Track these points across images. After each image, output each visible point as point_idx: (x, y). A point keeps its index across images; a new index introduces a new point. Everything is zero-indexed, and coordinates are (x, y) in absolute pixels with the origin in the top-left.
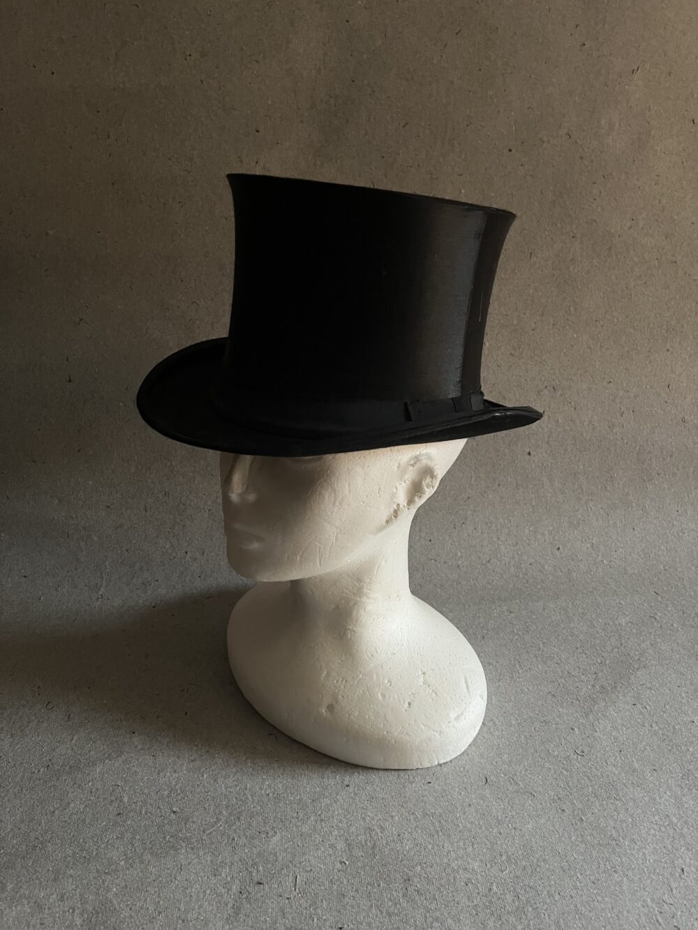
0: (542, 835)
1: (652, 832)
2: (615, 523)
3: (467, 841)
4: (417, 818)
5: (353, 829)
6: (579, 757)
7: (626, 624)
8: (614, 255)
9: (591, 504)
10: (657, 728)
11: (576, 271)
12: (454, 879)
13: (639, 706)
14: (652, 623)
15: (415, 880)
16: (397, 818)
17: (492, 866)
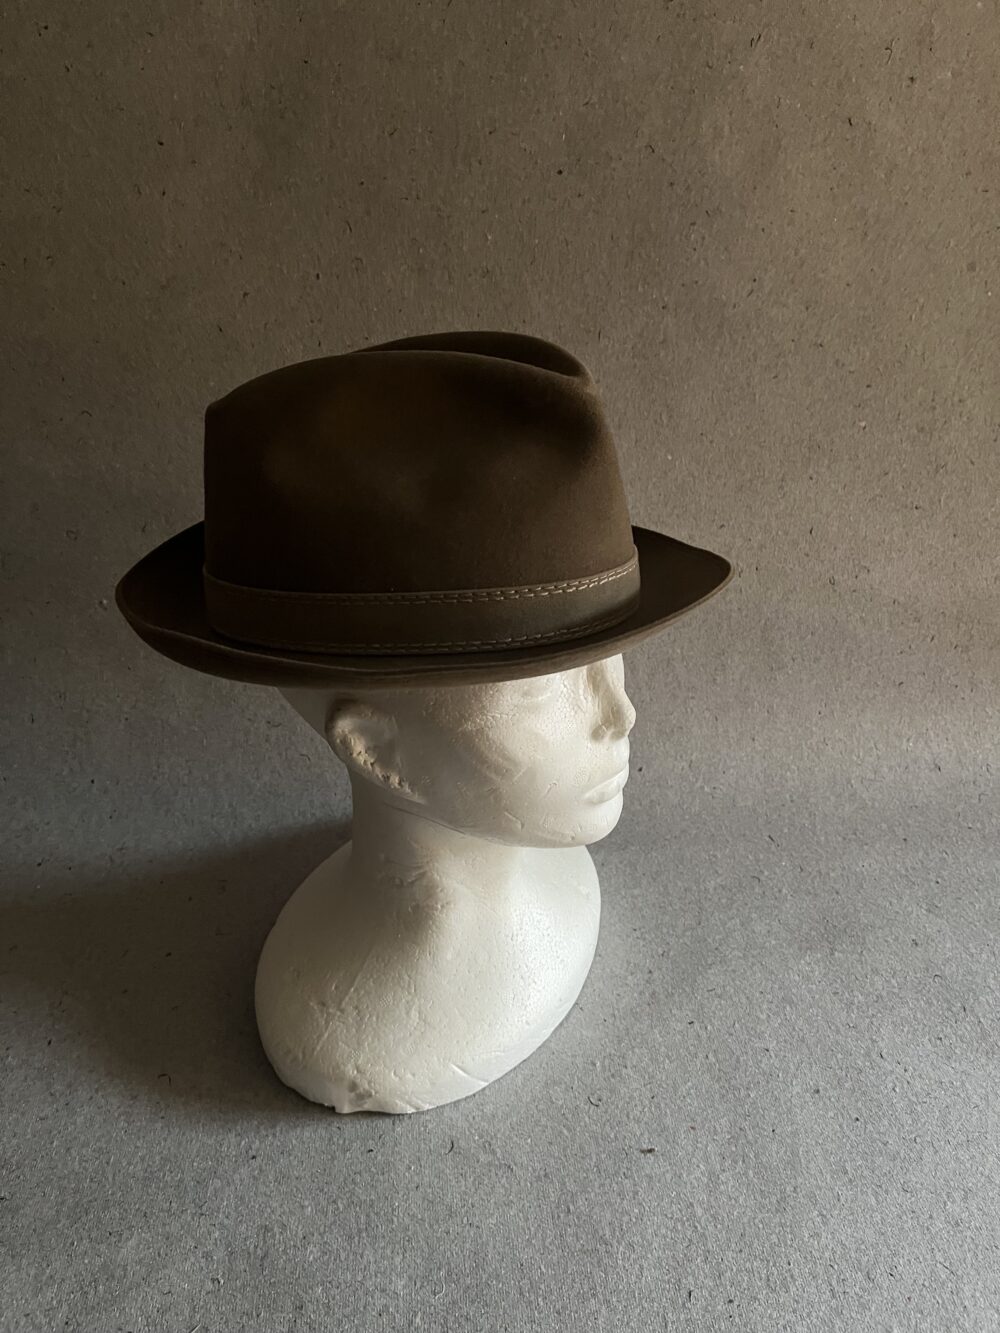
0: (506, 1235)
1: (664, 1231)
2: (726, 731)
3: (397, 1246)
4: (338, 1208)
5: (243, 1228)
6: (593, 1107)
7: (715, 889)
8: (728, 337)
9: (692, 703)
10: (714, 1060)
11: (669, 358)
12: (365, 1308)
13: (697, 1025)
14: (753, 888)
15: (311, 1307)
16: (310, 1209)
17: (422, 1286)
